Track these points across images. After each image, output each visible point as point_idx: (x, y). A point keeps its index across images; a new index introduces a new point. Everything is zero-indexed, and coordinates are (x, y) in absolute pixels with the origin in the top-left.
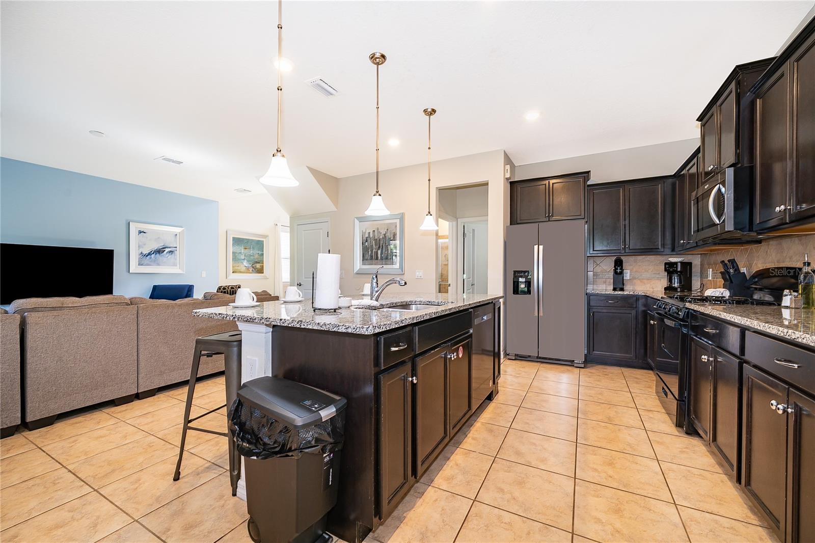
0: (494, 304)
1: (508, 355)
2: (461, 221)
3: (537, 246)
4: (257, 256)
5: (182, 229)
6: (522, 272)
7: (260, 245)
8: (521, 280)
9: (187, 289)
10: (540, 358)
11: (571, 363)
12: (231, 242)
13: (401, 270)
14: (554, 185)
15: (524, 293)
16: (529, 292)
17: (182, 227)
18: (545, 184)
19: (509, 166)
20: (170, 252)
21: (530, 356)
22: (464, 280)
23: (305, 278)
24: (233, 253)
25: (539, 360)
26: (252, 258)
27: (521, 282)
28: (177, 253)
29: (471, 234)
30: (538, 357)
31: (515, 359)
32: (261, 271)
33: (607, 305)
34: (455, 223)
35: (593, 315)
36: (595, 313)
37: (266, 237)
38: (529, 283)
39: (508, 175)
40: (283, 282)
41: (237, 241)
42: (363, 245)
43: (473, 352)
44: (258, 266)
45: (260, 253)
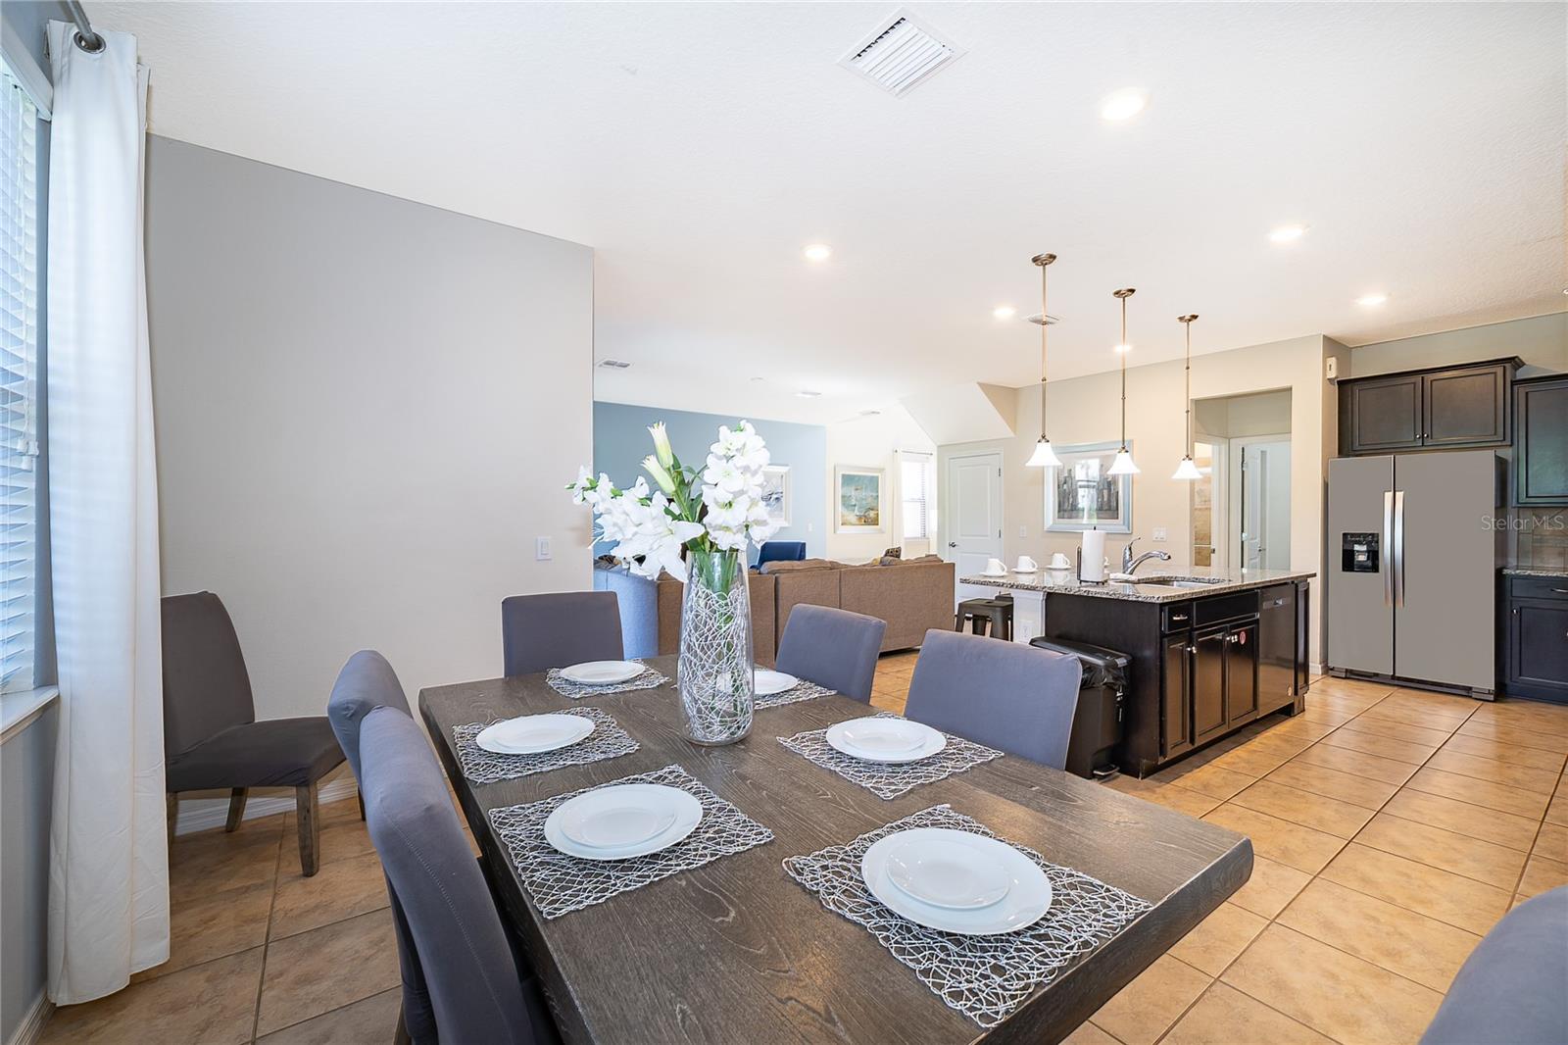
0: (1297, 585)
1: (1332, 669)
2: (1237, 444)
3: (1391, 493)
4: (870, 500)
5: (787, 468)
6: (1359, 535)
7: (873, 483)
8: (1357, 547)
9: (799, 549)
10: (1399, 679)
11: (1466, 692)
12: (839, 480)
13: (1125, 528)
14: (1434, 383)
15: (1363, 568)
16: (1375, 568)
17: (787, 465)
18: (1414, 383)
19: (1334, 359)
20: (777, 498)
21: (1377, 675)
22: (1242, 542)
23: (962, 535)
24: (843, 497)
25: (1396, 682)
26: (864, 502)
27: (1358, 551)
28: (783, 499)
29: (1259, 461)
30: (1393, 677)
31: (1346, 678)
32: (875, 522)
33: (1553, 595)
34: (1224, 447)
35: (1520, 611)
36: (1523, 610)
37: (882, 470)
38: (1374, 555)
39: (1332, 374)
40: (906, 539)
41: (848, 480)
42: (1059, 488)
43: (1261, 660)
44: (872, 514)
45: (875, 494)
